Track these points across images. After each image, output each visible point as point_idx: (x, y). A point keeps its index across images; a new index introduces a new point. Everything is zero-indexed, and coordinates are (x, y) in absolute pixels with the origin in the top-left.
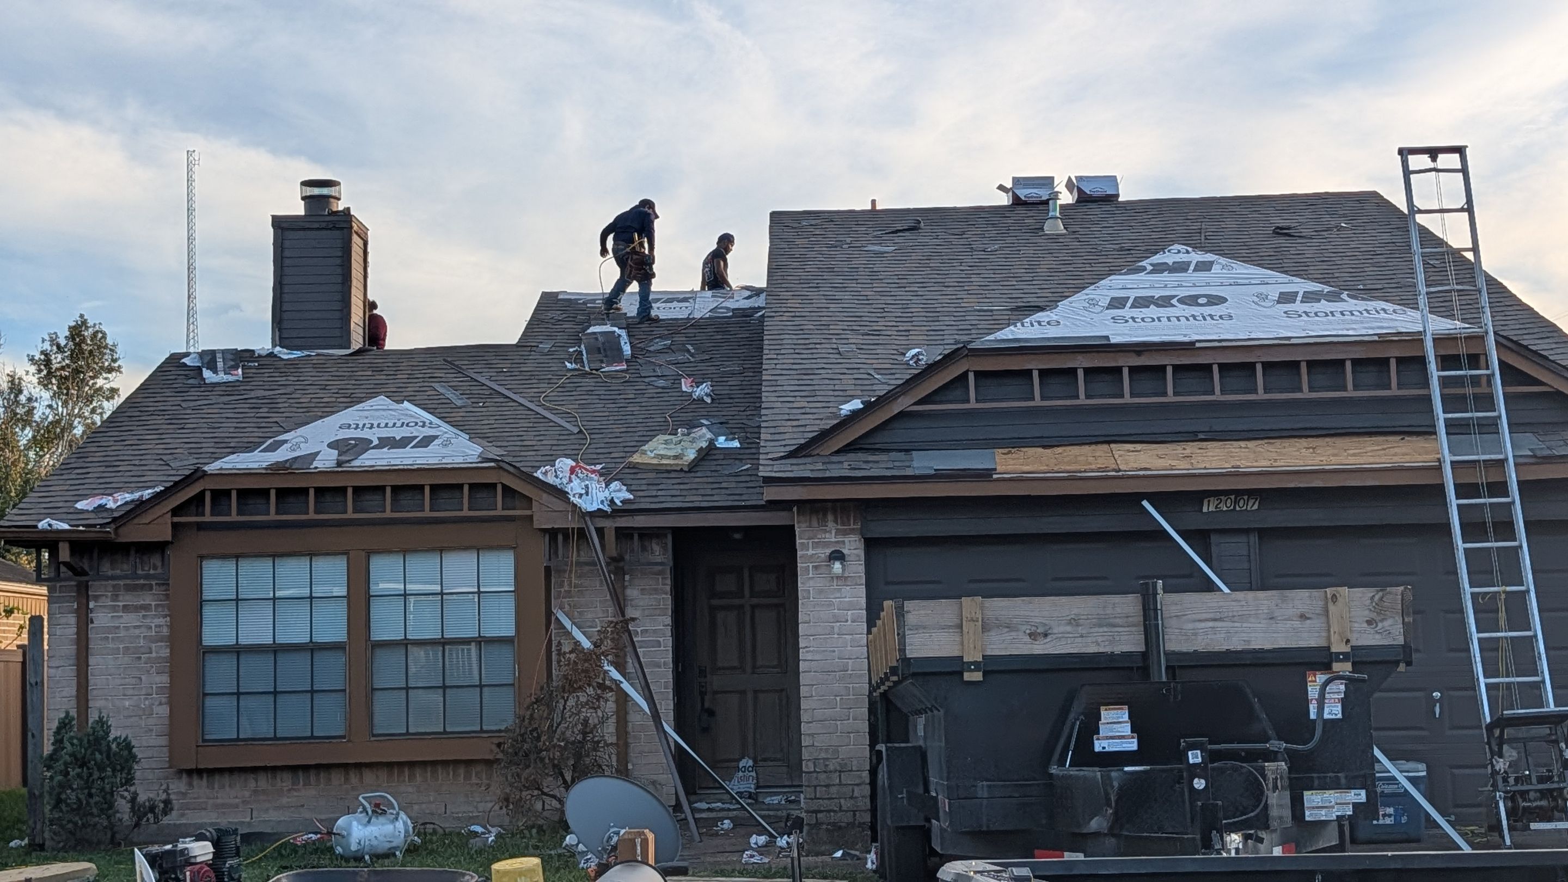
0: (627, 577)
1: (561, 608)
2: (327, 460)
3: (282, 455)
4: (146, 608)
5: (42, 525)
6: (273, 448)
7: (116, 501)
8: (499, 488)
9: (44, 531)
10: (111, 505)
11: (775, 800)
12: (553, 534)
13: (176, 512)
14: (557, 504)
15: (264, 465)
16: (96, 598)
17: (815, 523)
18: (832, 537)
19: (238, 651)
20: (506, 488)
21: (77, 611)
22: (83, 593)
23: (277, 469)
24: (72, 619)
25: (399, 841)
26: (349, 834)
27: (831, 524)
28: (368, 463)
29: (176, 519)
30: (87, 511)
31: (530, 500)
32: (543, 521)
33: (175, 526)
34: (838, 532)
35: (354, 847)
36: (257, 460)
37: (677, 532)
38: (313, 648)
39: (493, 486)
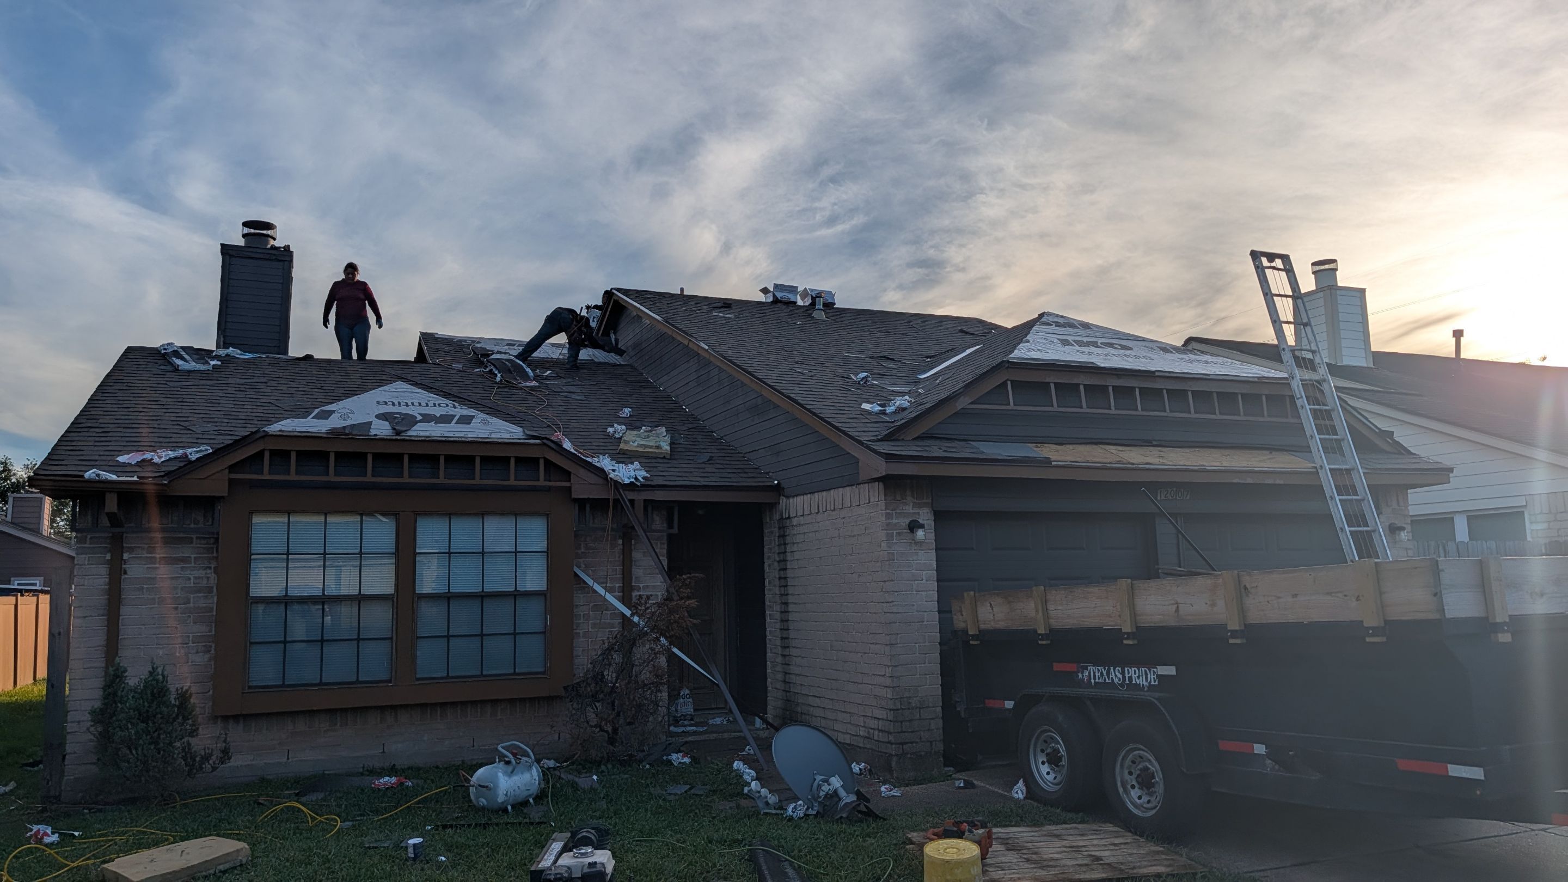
0: (633, 542)
1: (579, 567)
2: (382, 429)
3: (334, 422)
4: (184, 560)
5: (90, 474)
6: (326, 415)
7: (160, 457)
8: (542, 462)
9: (90, 481)
10: (156, 460)
11: (718, 721)
12: (581, 503)
13: (232, 468)
14: (592, 478)
15: (324, 430)
16: (131, 550)
17: (898, 497)
18: (909, 509)
19: (286, 601)
20: (547, 462)
21: (110, 562)
22: (117, 545)
23: (336, 434)
24: (103, 570)
25: (534, 789)
26: (496, 786)
27: (909, 498)
28: (422, 434)
29: (233, 476)
30: (130, 464)
31: (569, 473)
32: (579, 492)
33: (231, 482)
34: (915, 506)
35: (501, 799)
36: (311, 425)
37: (685, 506)
38: (360, 599)
39: (535, 461)
